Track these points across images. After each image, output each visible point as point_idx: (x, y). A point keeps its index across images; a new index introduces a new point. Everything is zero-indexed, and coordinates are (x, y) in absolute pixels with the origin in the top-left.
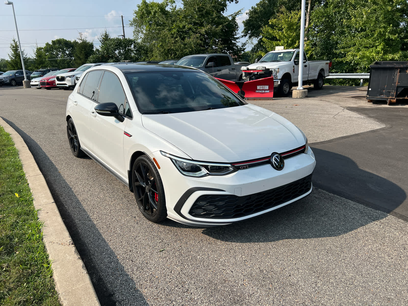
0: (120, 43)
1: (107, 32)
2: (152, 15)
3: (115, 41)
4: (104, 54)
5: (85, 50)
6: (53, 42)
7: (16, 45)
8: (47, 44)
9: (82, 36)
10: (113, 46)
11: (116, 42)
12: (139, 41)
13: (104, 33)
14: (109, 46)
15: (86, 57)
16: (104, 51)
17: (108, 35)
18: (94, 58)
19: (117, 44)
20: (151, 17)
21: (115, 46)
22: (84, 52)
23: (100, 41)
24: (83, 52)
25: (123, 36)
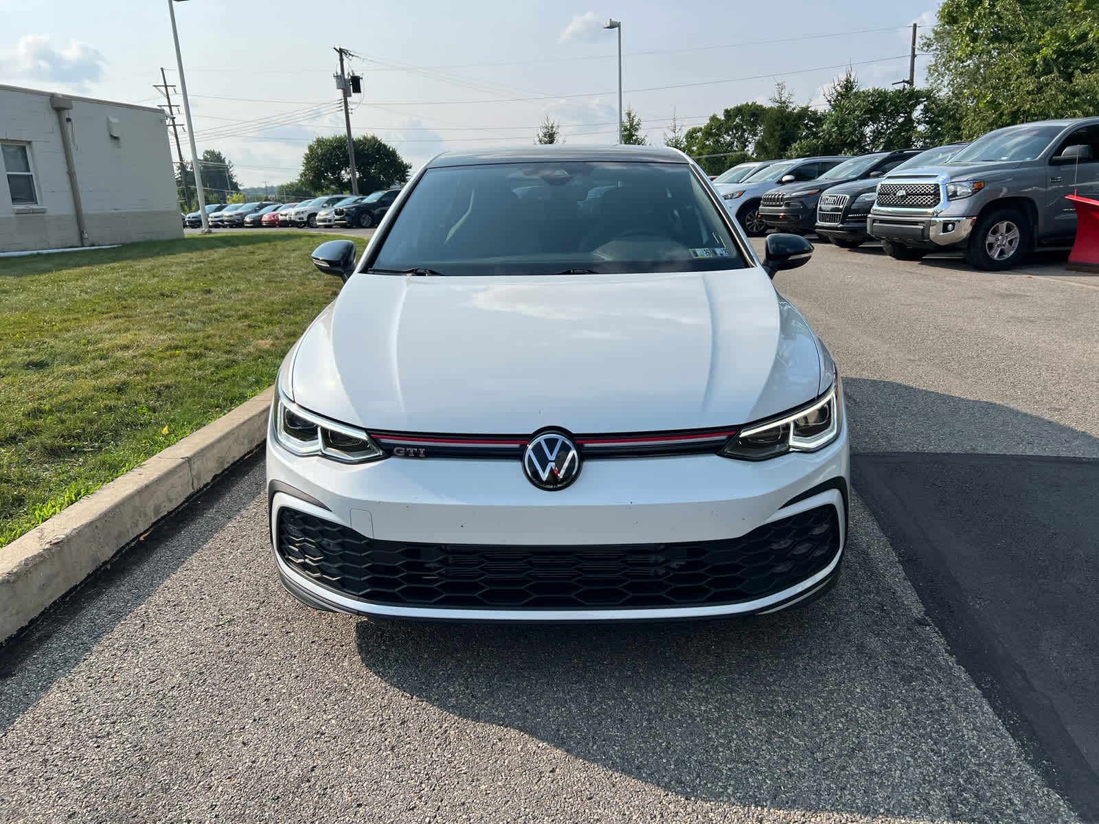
0: (882, 103)
1: (852, 74)
2: (985, 9)
3: (866, 99)
4: (831, 136)
5: (783, 128)
6: (727, 112)
7: (631, 125)
8: (714, 118)
9: (783, 92)
10: (858, 114)
11: (869, 101)
12: (944, 93)
13: (843, 77)
14: (849, 114)
15: (783, 146)
16: (833, 127)
17: (854, 81)
18: (801, 149)
19: (872, 107)
20: (980, 14)
21: (865, 113)
22: (779, 133)
23: (829, 101)
24: (777, 134)
25: (907, 82)
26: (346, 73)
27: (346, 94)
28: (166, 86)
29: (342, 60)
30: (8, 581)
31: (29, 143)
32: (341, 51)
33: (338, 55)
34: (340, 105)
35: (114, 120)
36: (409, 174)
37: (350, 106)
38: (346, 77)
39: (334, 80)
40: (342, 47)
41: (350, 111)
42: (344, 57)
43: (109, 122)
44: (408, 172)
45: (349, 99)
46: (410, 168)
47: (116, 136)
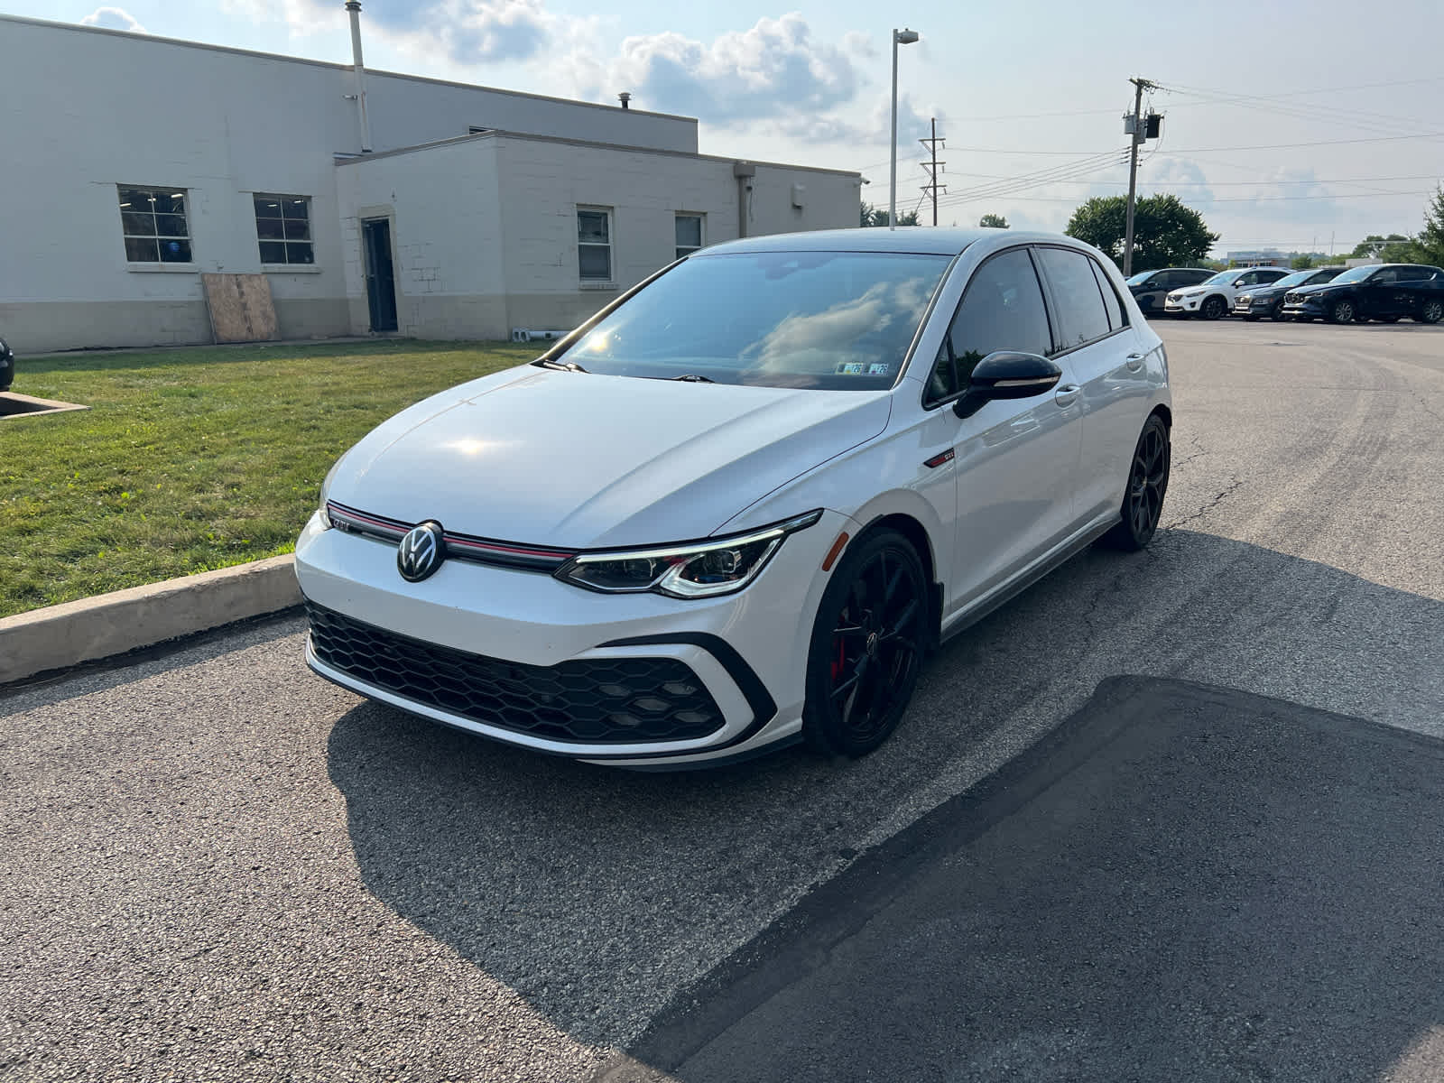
26: (1142, 111)
27: (1138, 140)
28: (934, 140)
29: (1139, 95)
30: (194, 590)
31: (705, 214)
32: (1141, 84)
33: (1134, 88)
34: (1126, 155)
35: (799, 187)
36: (1210, 247)
37: (1140, 156)
38: (1141, 117)
39: (1123, 123)
40: (1141, 78)
41: (1138, 163)
42: (1143, 91)
43: (793, 190)
44: (1210, 245)
45: (1139, 147)
46: (1216, 240)
47: (798, 204)
